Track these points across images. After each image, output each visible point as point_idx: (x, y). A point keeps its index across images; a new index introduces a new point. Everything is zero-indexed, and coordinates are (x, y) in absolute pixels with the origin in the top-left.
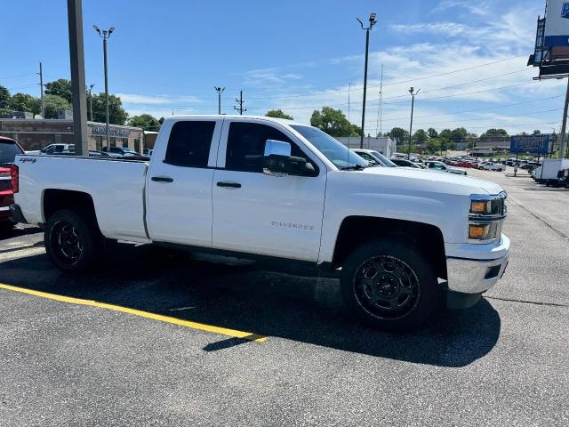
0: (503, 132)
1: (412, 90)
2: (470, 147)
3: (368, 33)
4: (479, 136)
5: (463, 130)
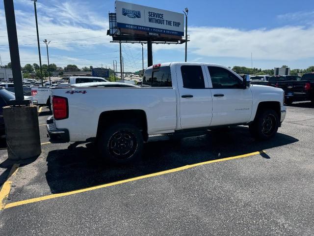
0: (76, 67)
2: (60, 74)
3: (35, 3)
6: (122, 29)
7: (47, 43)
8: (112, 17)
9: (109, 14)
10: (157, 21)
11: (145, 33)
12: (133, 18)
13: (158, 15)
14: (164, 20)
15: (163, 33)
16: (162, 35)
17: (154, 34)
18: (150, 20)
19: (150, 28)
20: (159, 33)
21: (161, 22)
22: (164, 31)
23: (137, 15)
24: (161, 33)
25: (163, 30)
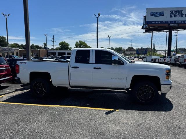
0: (132, 48)
1: (109, 36)
2: (123, 53)
3: (98, 19)
4: (126, 49)
5: (121, 48)
6: (149, 25)
7: (110, 37)
8: (145, 17)
9: (144, 17)
10: (177, 16)
11: (167, 26)
12: (157, 16)
13: (179, 12)
14: (183, 15)
15: (182, 23)
16: (180, 25)
17: (174, 25)
18: (171, 16)
19: (171, 21)
20: (178, 24)
21: (180, 16)
22: (183, 22)
23: (162, 14)
24: (180, 23)
25: (182, 21)
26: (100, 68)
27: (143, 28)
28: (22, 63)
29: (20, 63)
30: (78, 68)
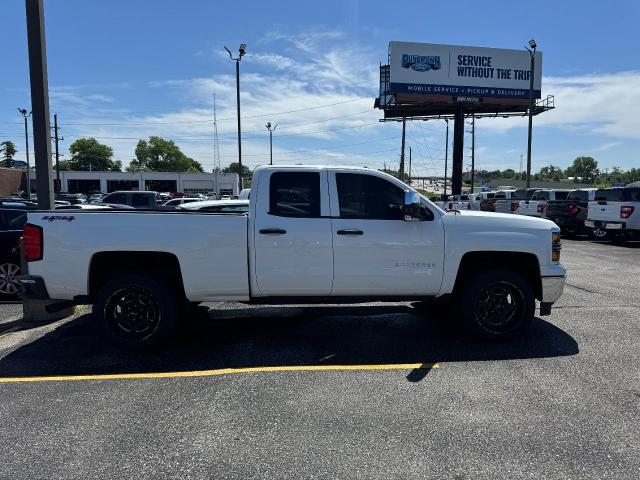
1: (269, 126)
3: (238, 64)
6: (398, 95)
7: (272, 128)
8: (385, 71)
9: (381, 68)
10: (477, 73)
11: (449, 100)
12: (421, 70)
13: (481, 60)
14: (492, 70)
15: (489, 95)
16: (487, 101)
17: (469, 99)
18: (461, 72)
19: (460, 88)
20: (481, 97)
21: (485, 73)
22: (493, 92)
23: (434, 64)
24: (484, 95)
25: (490, 89)
26: (360, 233)
27: (377, 104)
28: (52, 218)
29: (46, 218)
30: (283, 232)
